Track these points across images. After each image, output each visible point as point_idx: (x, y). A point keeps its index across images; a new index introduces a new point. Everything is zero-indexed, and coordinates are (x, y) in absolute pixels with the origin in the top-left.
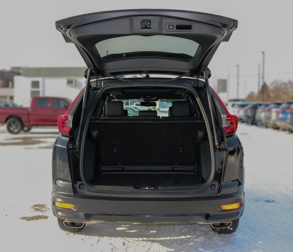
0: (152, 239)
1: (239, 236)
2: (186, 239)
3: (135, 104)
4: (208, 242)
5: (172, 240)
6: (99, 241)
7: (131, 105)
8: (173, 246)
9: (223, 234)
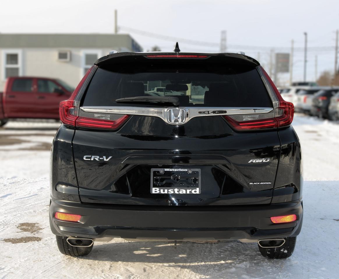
0: (181, 264)
1: (296, 262)
2: (226, 265)
3: (156, 89)
4: (255, 268)
5: (208, 266)
6: (111, 267)
7: (150, 90)
8: (209, 273)
9: (275, 259)
